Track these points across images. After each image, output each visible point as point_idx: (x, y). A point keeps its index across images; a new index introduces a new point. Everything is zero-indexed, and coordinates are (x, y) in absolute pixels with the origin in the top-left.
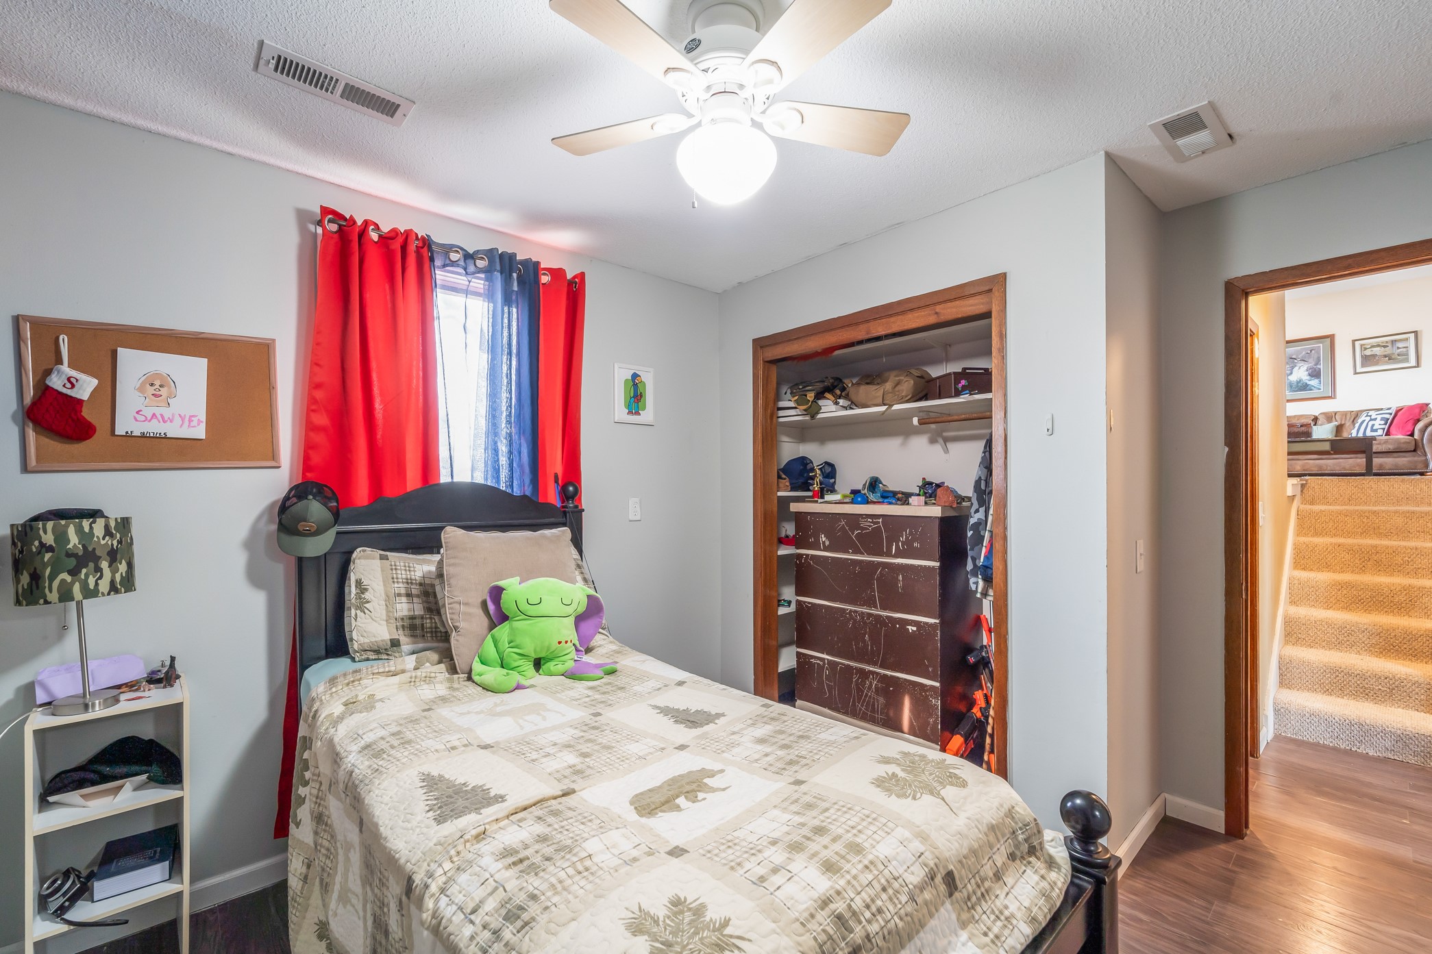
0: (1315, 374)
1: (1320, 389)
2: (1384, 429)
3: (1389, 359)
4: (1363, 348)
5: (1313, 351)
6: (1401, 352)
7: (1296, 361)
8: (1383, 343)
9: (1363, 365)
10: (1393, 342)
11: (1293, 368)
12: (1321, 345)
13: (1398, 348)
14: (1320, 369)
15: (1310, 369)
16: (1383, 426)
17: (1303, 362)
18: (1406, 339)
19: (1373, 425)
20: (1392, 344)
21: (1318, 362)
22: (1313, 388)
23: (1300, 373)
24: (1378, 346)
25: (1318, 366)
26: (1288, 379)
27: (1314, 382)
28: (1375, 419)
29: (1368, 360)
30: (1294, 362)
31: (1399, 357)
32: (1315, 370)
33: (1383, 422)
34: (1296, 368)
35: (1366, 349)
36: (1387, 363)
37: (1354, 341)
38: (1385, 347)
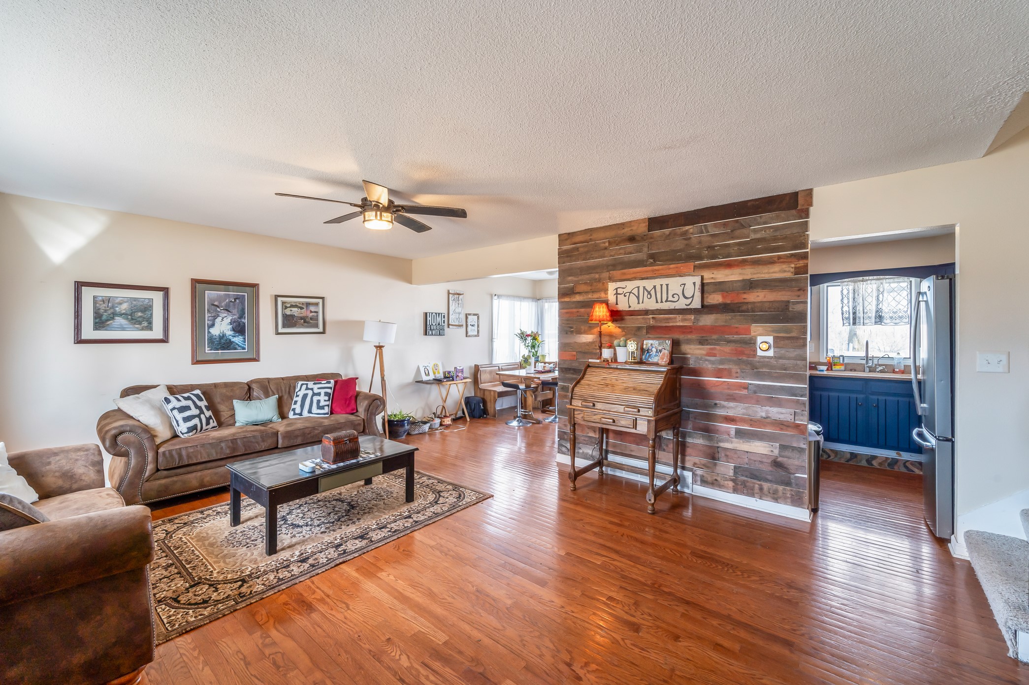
0: (239, 329)
1: (244, 349)
2: (328, 405)
3: (305, 322)
4: (285, 307)
5: (238, 301)
6: (313, 316)
7: (218, 309)
8: (299, 303)
9: (284, 326)
10: (308, 304)
11: (215, 317)
12: (246, 294)
13: (311, 312)
14: (244, 324)
15: (234, 322)
16: (327, 403)
17: (226, 312)
18: (317, 304)
19: (319, 401)
20: (307, 307)
21: (242, 316)
22: (237, 346)
23: (222, 327)
24: (296, 306)
25: (243, 320)
26: (209, 332)
27: (238, 340)
28: (319, 394)
29: (289, 321)
30: (217, 311)
31: (311, 321)
32: (239, 324)
33: (327, 398)
34: (219, 319)
35: (286, 308)
36: (303, 326)
37: (277, 297)
38: (302, 308)
